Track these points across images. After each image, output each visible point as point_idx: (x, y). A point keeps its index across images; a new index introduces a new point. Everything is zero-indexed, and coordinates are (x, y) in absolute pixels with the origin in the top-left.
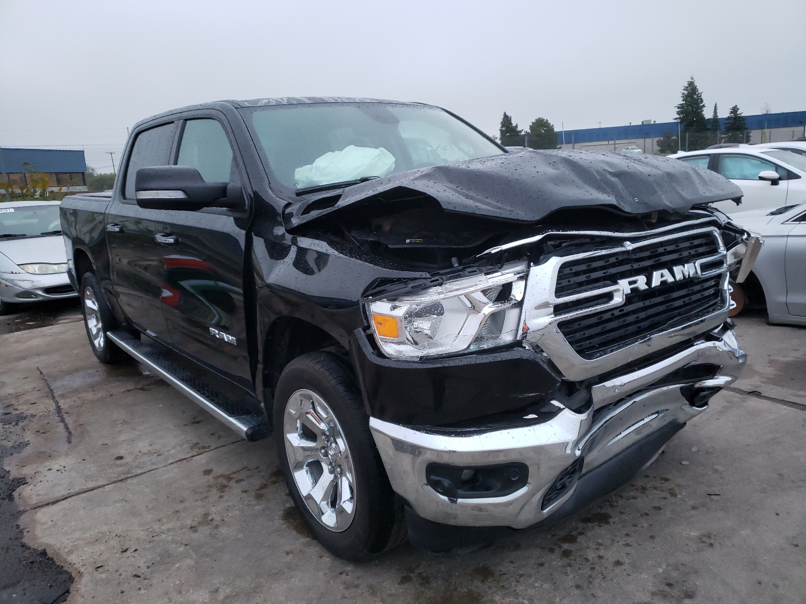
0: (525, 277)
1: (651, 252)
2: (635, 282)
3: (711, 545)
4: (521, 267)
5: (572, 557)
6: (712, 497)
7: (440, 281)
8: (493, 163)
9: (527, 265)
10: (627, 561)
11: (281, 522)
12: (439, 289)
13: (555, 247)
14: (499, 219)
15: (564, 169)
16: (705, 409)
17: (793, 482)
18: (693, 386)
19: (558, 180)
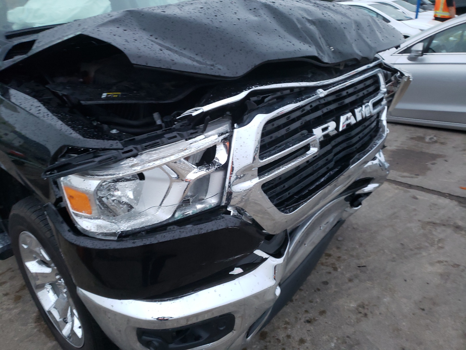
0: (228, 138)
1: (337, 96)
2: (326, 129)
3: (366, 315)
4: (225, 127)
5: (268, 339)
6: (361, 268)
7: (135, 152)
8: (192, 7)
9: (231, 125)
10: (309, 339)
11: (33, 325)
12: (135, 161)
13: (258, 102)
14: (199, 76)
15: (265, 16)
16: (360, 208)
17: (411, 250)
18: (354, 194)
19: (260, 29)
